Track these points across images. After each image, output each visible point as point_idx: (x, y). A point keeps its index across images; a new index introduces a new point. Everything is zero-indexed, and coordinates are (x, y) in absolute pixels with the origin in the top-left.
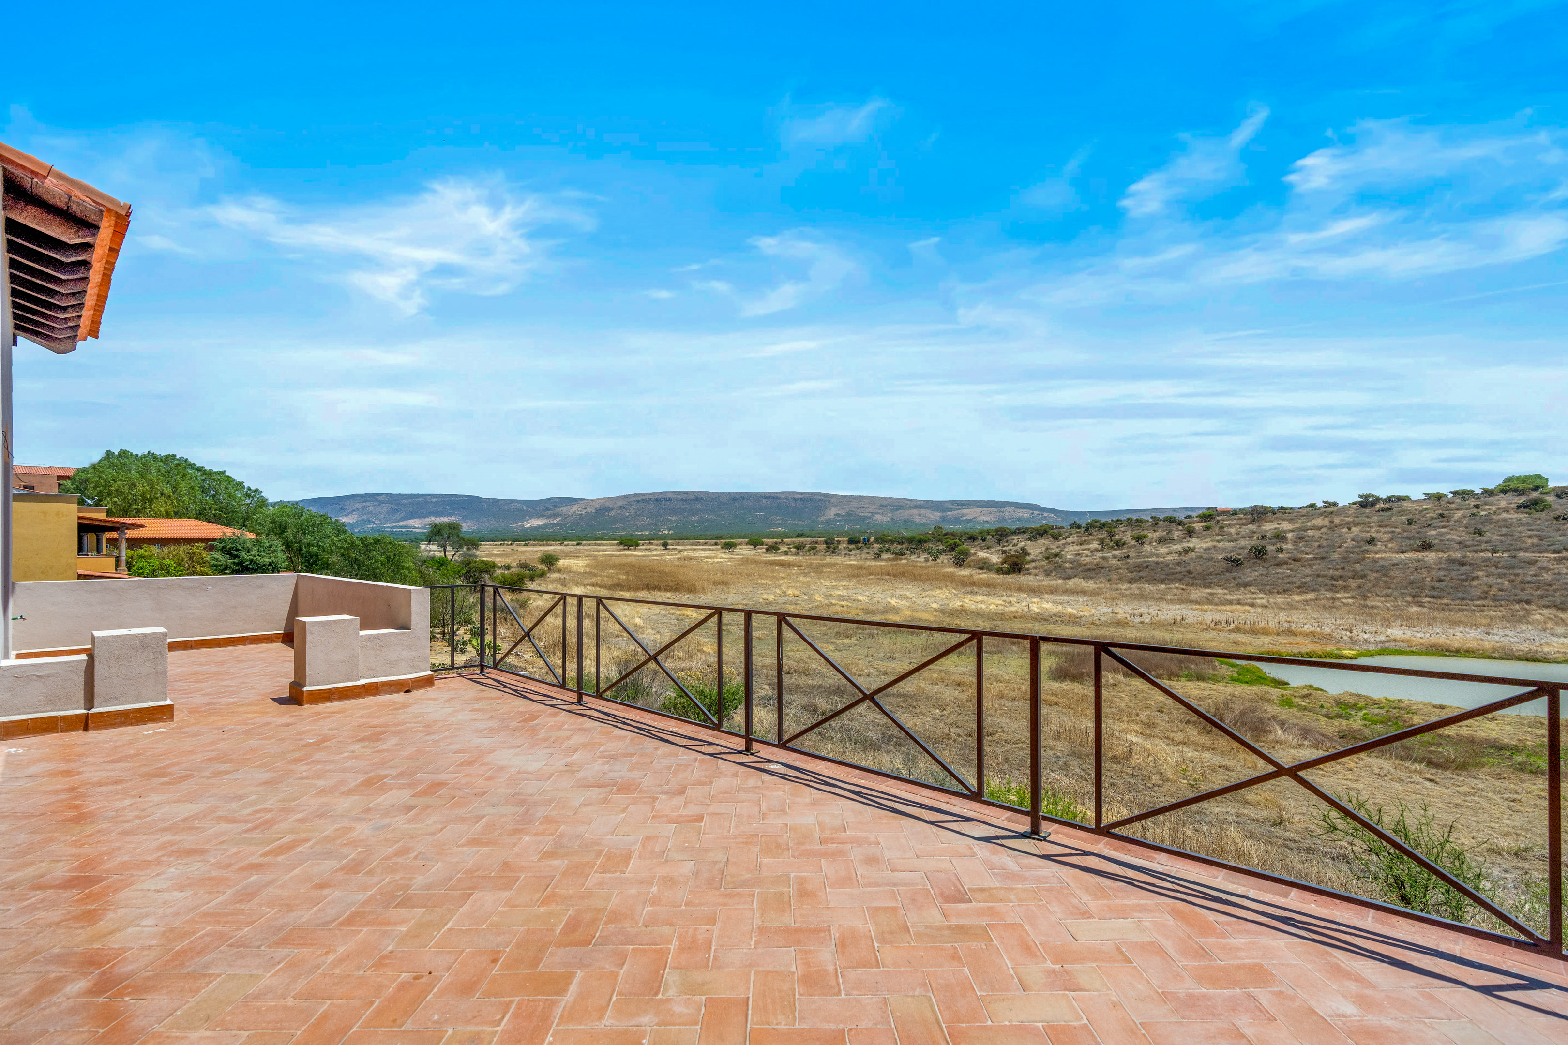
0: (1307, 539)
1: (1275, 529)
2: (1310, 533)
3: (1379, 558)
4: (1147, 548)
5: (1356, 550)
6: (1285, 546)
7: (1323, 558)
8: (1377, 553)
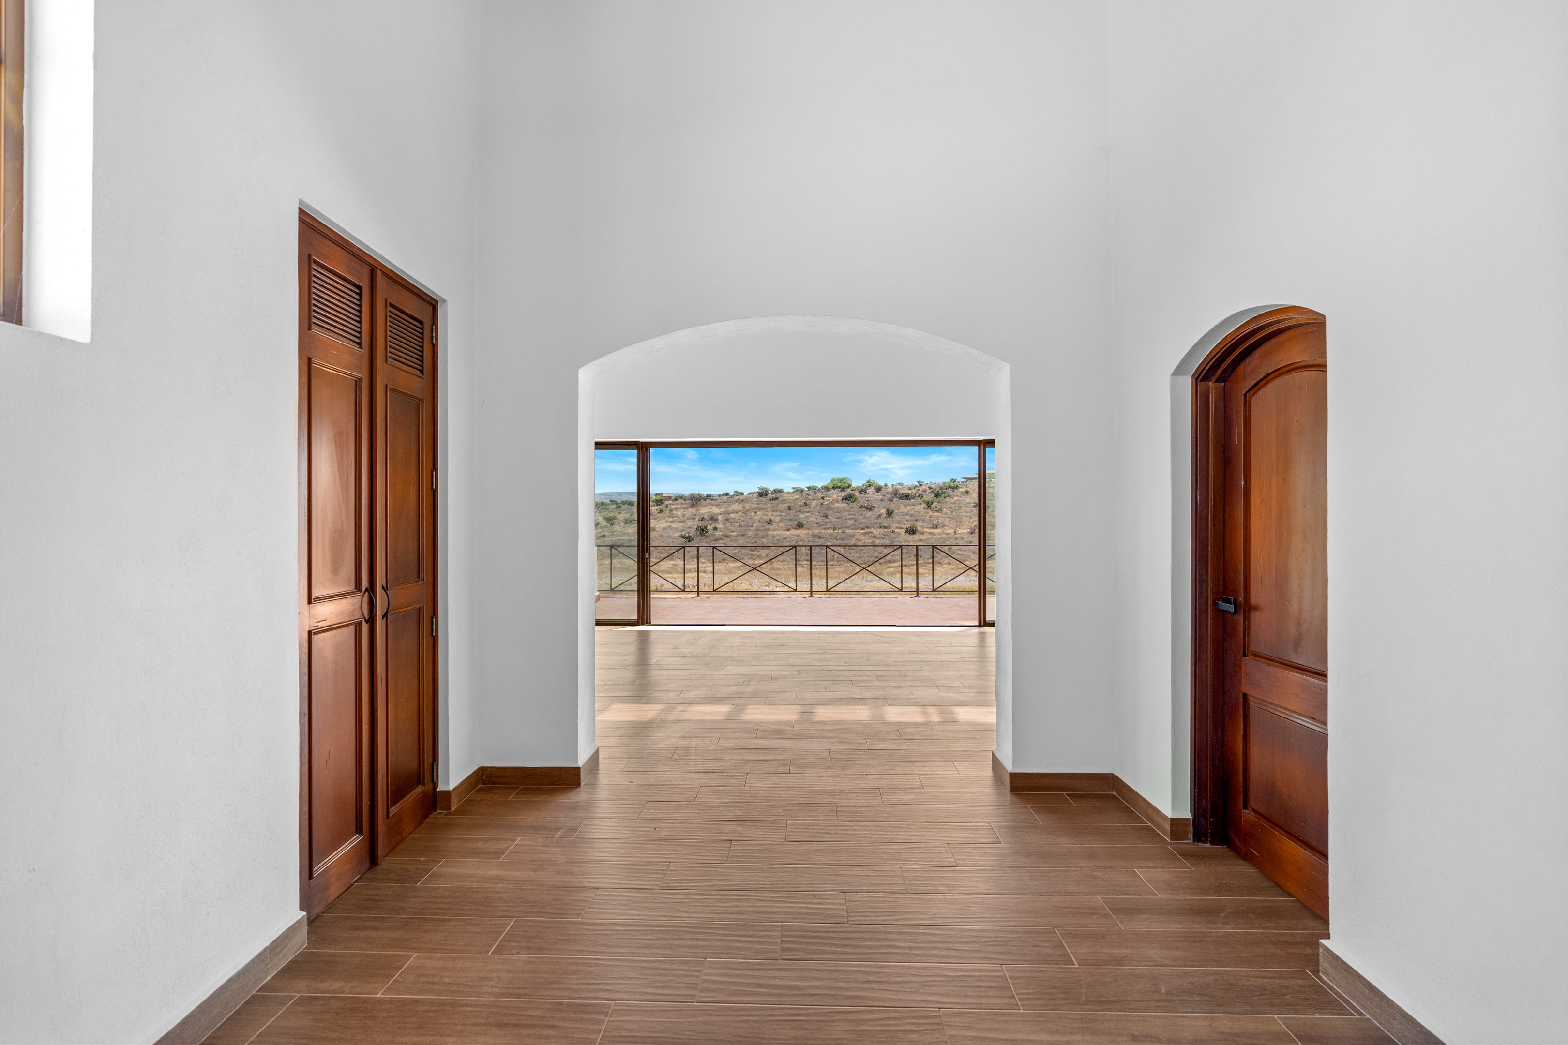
0: (731, 520)
1: (709, 512)
2: (732, 516)
3: (776, 535)
4: (616, 528)
5: (762, 528)
6: (718, 526)
7: (743, 535)
8: (774, 531)
